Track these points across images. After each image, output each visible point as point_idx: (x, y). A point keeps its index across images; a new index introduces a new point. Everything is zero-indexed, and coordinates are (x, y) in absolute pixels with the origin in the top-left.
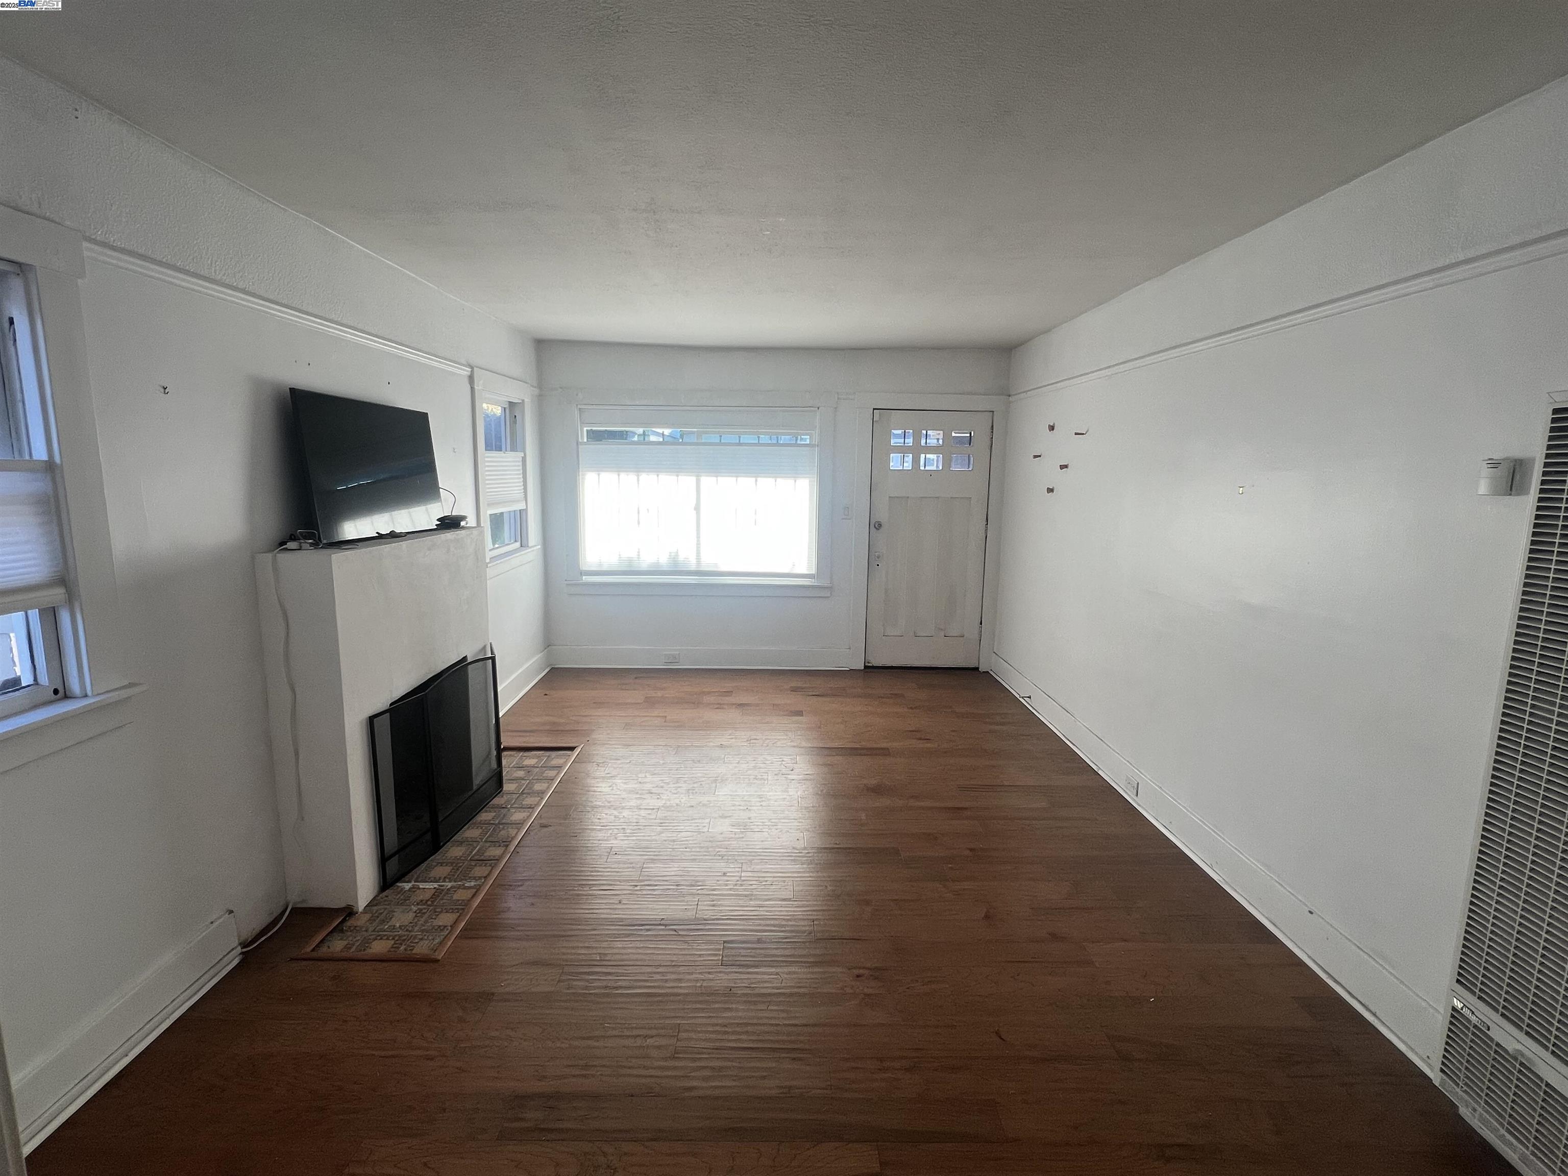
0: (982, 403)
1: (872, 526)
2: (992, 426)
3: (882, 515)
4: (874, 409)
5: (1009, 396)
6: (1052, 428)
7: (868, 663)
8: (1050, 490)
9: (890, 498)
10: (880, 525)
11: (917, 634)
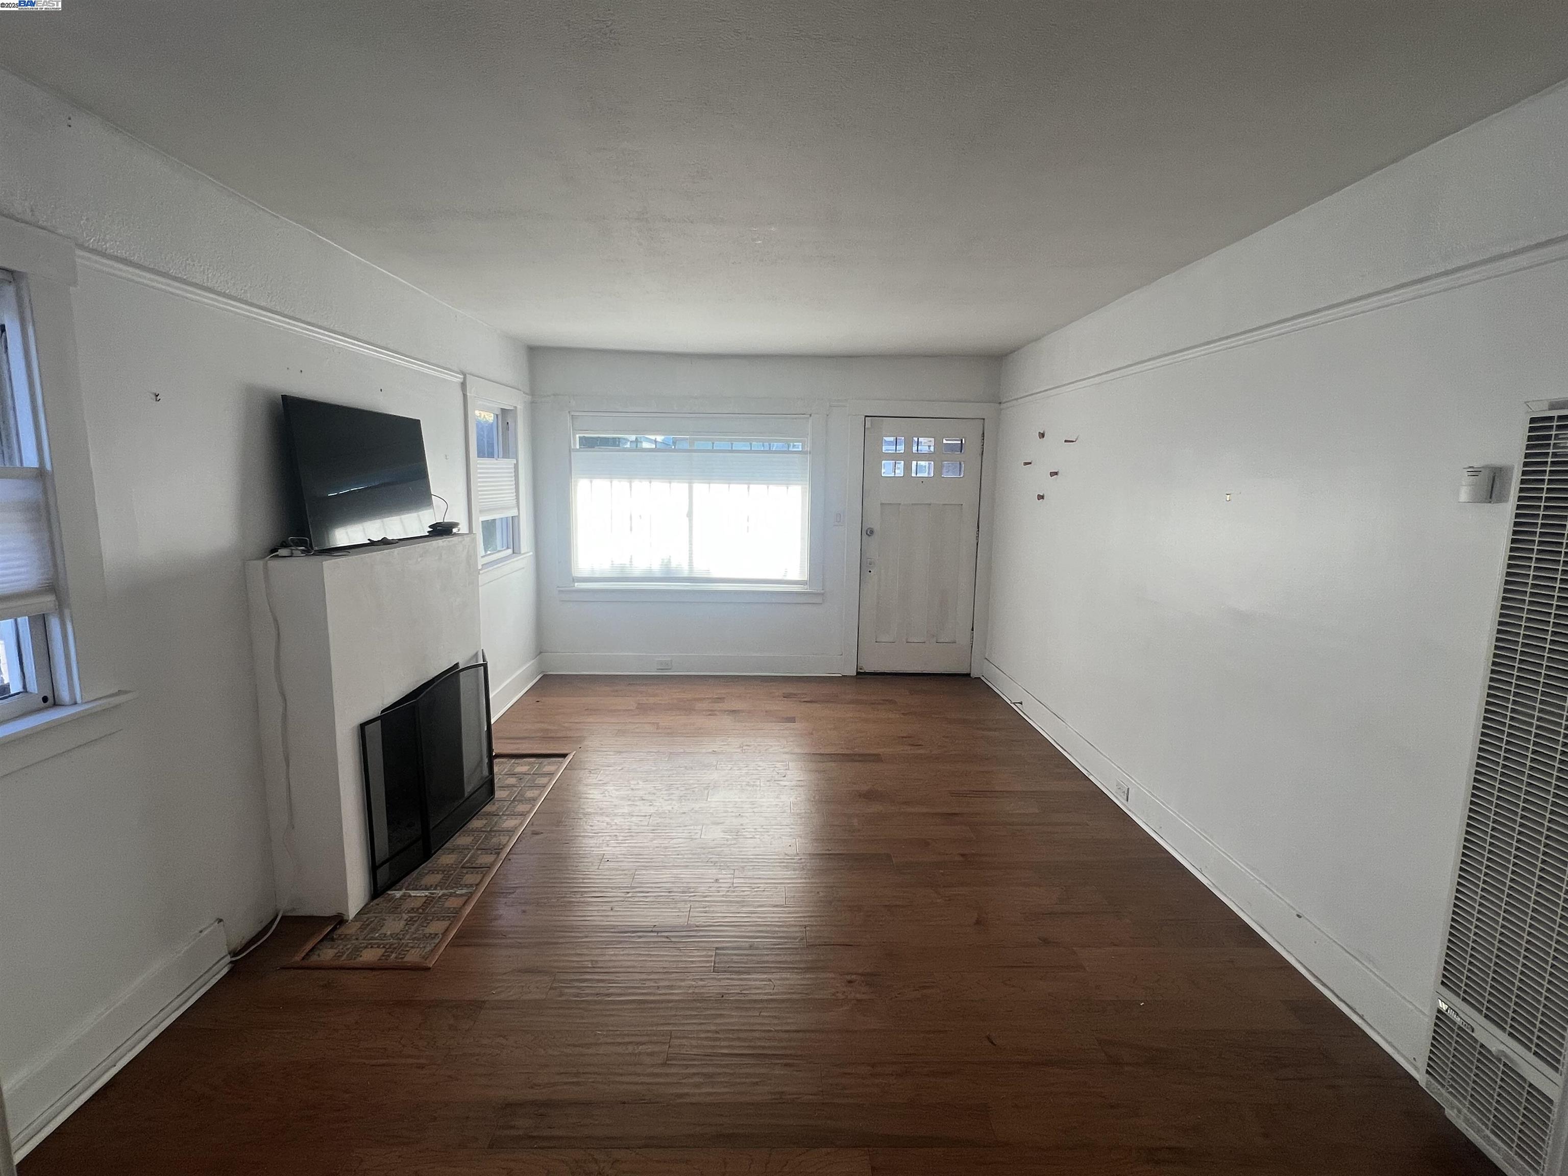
0: (973, 411)
1: (864, 532)
2: (983, 433)
3: (874, 522)
4: (866, 416)
5: (1000, 403)
6: (1042, 435)
7: (861, 669)
8: (1041, 497)
9: (882, 504)
10: (872, 532)
11: (909, 640)
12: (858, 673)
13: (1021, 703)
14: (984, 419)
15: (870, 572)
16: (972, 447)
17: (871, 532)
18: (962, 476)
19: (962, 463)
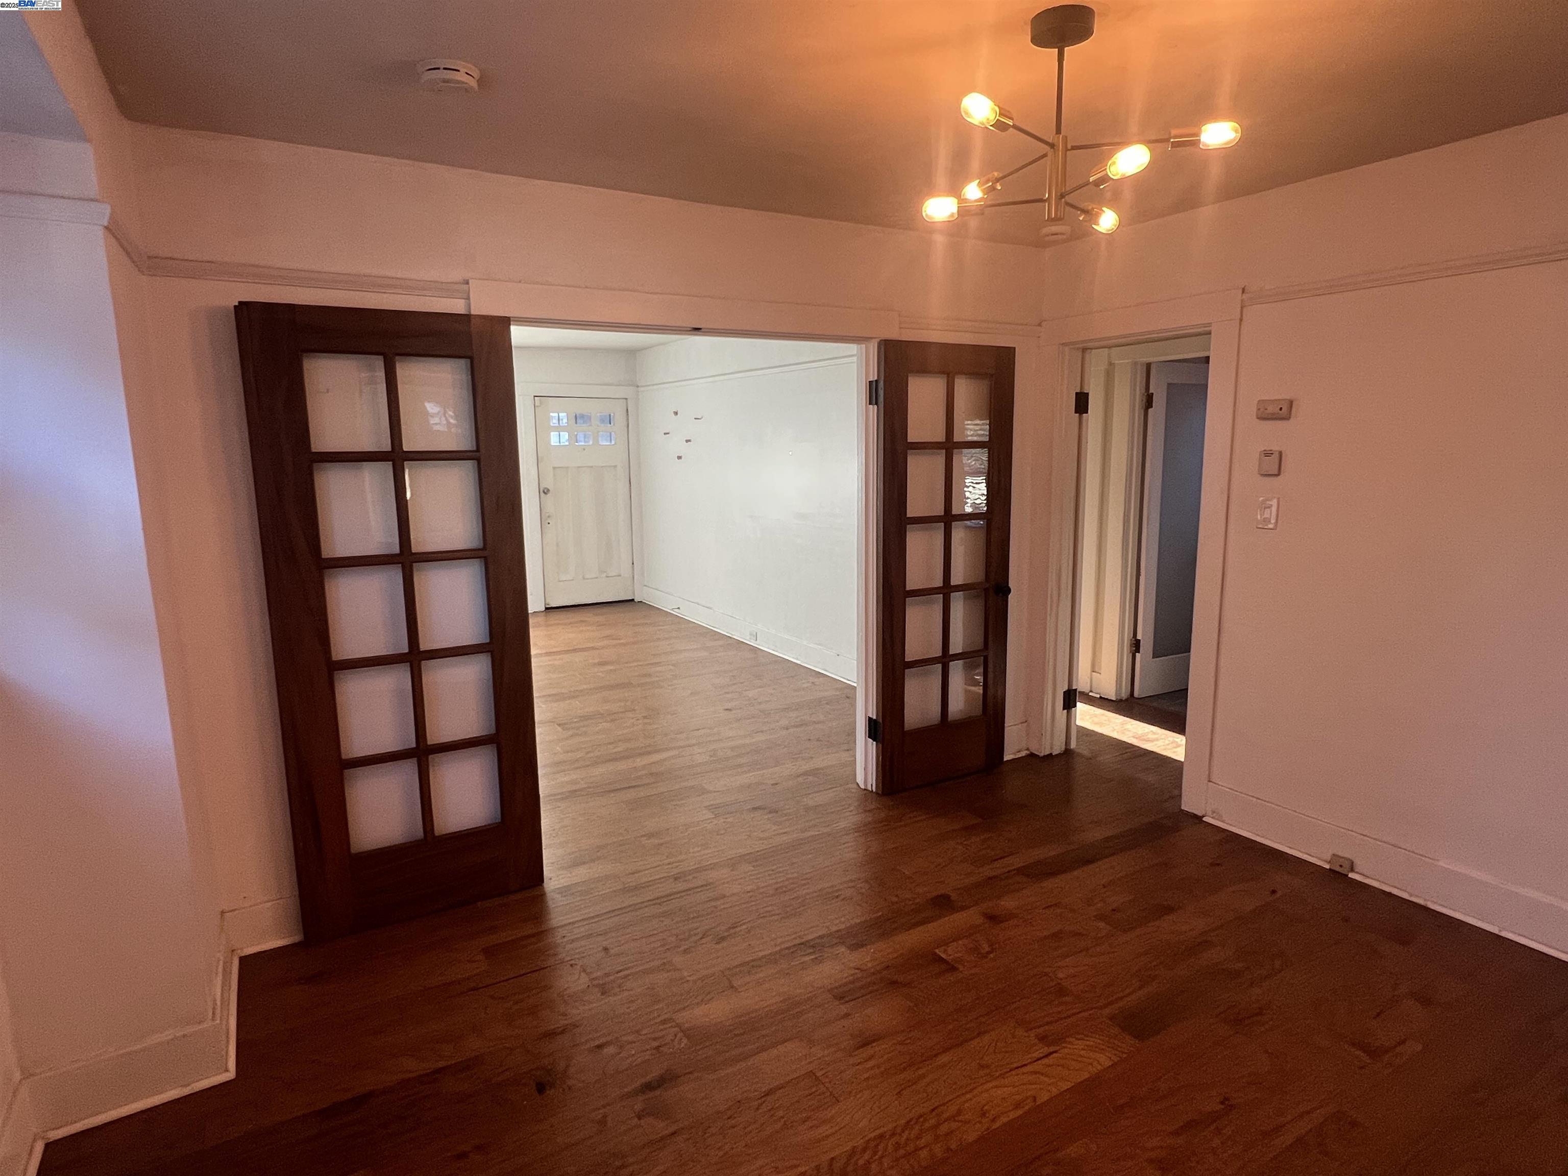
0: (621, 392)
1: (541, 491)
2: (627, 410)
3: (548, 483)
4: (535, 396)
5: (638, 386)
6: (676, 413)
7: (548, 605)
8: (679, 458)
9: (554, 468)
10: (548, 490)
11: (587, 576)
12: (547, 609)
13: (679, 608)
14: (626, 399)
15: (549, 523)
16: (619, 419)
17: (546, 492)
18: (613, 443)
19: (613, 433)
